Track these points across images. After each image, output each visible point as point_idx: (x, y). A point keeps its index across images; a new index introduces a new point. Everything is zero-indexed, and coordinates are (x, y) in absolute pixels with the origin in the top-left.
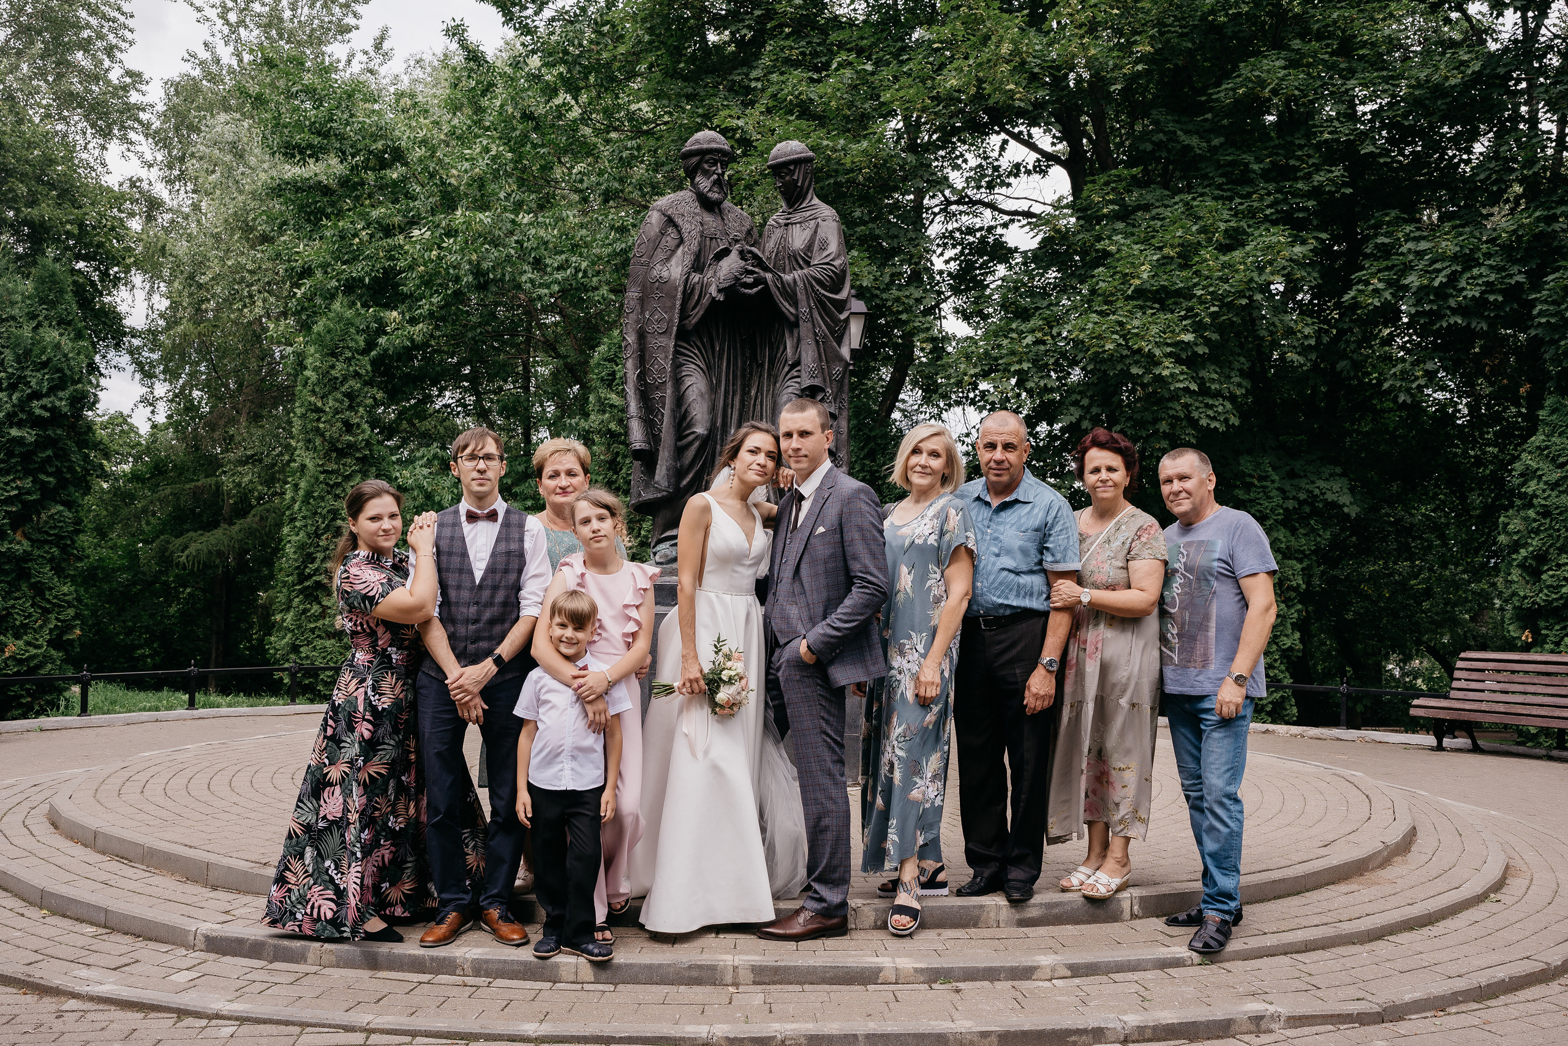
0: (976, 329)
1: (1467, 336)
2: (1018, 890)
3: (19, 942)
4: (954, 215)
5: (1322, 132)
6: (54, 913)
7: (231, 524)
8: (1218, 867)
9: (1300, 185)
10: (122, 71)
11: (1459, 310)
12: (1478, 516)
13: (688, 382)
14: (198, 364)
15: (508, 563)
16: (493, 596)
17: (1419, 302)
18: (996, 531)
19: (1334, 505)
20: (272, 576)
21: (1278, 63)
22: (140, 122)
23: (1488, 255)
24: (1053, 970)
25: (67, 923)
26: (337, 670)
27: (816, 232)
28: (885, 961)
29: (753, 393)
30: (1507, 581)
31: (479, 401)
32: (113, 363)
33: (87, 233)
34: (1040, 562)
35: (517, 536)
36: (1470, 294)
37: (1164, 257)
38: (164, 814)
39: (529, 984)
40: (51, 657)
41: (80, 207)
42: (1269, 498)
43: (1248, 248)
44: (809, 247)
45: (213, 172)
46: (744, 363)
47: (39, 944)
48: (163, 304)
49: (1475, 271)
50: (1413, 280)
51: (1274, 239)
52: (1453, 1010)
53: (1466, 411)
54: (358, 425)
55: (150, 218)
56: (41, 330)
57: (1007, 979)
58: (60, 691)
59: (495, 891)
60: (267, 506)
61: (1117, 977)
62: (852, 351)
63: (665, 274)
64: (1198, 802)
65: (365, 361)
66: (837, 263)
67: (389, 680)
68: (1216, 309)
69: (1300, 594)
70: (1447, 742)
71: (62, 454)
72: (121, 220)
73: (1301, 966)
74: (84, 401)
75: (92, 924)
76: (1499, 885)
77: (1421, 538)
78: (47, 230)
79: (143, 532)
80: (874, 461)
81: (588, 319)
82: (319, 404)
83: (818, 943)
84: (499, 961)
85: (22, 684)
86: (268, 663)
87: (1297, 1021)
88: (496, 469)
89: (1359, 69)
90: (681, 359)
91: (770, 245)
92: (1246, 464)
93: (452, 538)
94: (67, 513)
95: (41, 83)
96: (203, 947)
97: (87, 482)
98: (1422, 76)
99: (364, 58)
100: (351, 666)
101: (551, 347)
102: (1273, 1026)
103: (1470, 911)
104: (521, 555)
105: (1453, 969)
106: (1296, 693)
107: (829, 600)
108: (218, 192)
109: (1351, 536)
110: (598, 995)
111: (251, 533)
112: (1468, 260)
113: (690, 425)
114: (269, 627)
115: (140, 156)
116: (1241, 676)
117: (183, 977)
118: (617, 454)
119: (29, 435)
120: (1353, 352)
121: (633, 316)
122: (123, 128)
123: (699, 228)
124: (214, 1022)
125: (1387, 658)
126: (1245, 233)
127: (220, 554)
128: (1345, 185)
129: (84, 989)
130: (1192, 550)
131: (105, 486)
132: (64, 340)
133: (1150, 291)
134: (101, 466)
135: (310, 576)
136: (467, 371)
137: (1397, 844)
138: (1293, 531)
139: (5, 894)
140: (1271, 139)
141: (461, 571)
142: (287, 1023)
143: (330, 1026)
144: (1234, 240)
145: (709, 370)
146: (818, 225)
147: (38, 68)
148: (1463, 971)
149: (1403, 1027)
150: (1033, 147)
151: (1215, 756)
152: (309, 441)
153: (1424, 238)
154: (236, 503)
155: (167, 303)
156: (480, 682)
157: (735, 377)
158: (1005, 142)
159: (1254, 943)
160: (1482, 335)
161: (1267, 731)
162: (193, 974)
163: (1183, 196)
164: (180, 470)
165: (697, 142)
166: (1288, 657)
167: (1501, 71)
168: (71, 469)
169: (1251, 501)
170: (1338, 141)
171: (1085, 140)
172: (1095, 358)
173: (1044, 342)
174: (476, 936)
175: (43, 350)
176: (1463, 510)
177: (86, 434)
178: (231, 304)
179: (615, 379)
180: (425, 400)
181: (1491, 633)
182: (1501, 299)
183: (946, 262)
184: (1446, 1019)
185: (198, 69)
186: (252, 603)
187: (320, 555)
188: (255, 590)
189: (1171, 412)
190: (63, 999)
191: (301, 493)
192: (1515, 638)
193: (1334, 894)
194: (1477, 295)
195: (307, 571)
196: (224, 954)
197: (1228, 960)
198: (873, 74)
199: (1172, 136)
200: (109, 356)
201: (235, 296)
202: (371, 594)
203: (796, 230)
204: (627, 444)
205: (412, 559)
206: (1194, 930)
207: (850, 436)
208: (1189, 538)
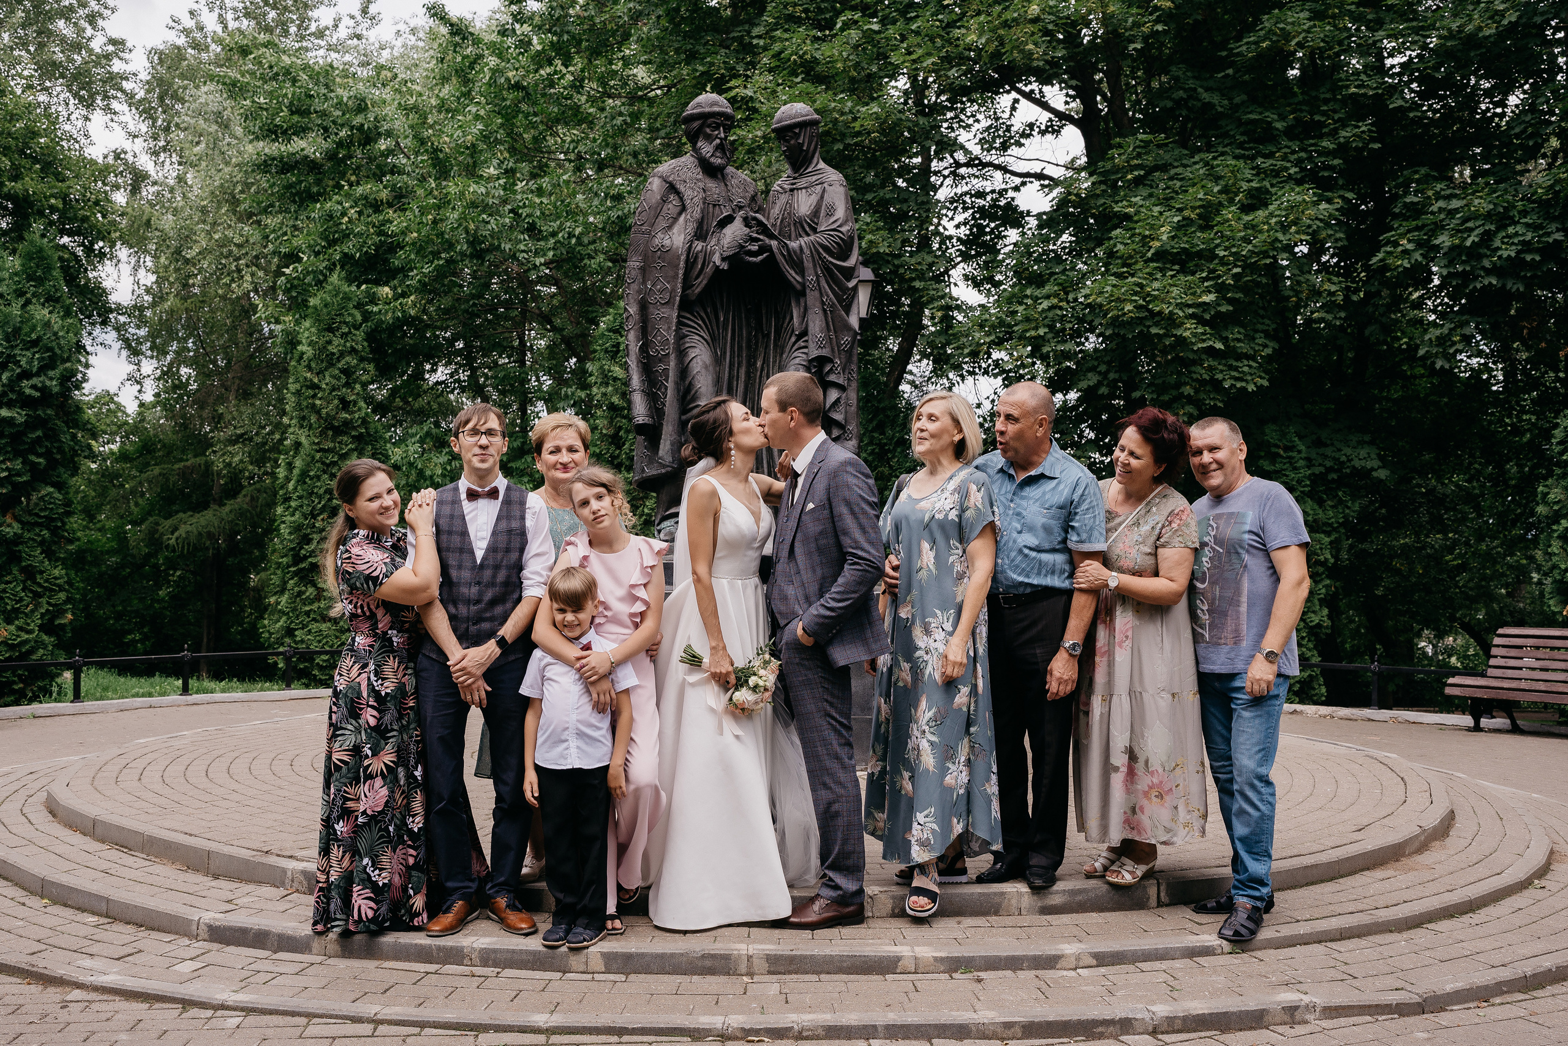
0: (988, 296)
1: (1503, 297)
2: (1040, 876)
3: (21, 932)
4: (963, 178)
5: (1348, 87)
6: (55, 902)
7: (222, 504)
8: (1249, 852)
9: (1325, 143)
10: (105, 40)
11: (1494, 271)
12: (1514, 486)
13: (692, 353)
14: (186, 340)
15: (509, 542)
16: (494, 576)
17: (1451, 263)
18: (1018, 506)
19: (1366, 473)
20: (263, 557)
21: (1302, 15)
22: (123, 91)
23: (1524, 213)
24: (1078, 959)
25: (68, 913)
26: (335, 655)
27: (822, 197)
28: (904, 950)
29: (759, 364)
30: (1546, 553)
31: (473, 377)
32: (99, 340)
33: (72, 207)
34: (1064, 541)
35: (518, 514)
36: (1505, 254)
37: (1184, 219)
38: (163, 801)
39: (538, 974)
40: (43, 643)
41: (63, 181)
42: (1295, 468)
43: (1271, 208)
44: (816, 213)
45: (198, 143)
46: (749, 334)
47: (42, 933)
48: (149, 279)
49: (1511, 230)
50: (1444, 240)
51: (1299, 198)
52: (1498, 1000)
53: (1501, 378)
54: (355, 403)
56: (31, 307)
57: (1030, 968)
58: (52, 677)
59: (502, 879)
60: (258, 486)
61: (1144, 966)
62: (861, 320)
63: (667, 242)
64: (1228, 785)
65: (360, 335)
66: (844, 229)
67: (391, 664)
68: (1238, 270)
69: (1328, 569)
70: (1484, 722)
71: (52, 435)
72: (106, 192)
73: (1336, 955)
74: (71, 381)
75: (94, 913)
76: (1543, 871)
77: (1454, 509)
78: (31, 205)
79: (131, 514)
80: (883, 433)
81: (584, 290)
82: (316, 380)
83: (834, 932)
84: (508, 951)
85: (14, 670)
86: (262, 647)
87: (1333, 1012)
88: (499, 445)
89: (1388, 20)
90: (685, 330)
91: (775, 211)
92: (1271, 434)
93: (452, 517)
94: (57, 495)
95: (23, 53)
96: (206, 936)
97: (75, 463)
98: (1454, 26)
99: (351, 23)
100: (352, 650)
101: (545, 319)
102: (1308, 1017)
103: (1514, 897)
104: (522, 534)
105: (1497, 958)
106: (1322, 673)
107: (824, 578)
108: (204, 164)
109: (1380, 508)
110: (610, 985)
111: (241, 514)
112: (1502, 219)
113: (695, 398)
114: (261, 609)
115: (124, 126)
116: (1272, 652)
117: (187, 967)
118: (620, 428)
119: (18, 415)
120: (1382, 315)
121: (635, 286)
122: (106, 97)
123: (702, 195)
124: (220, 1013)
125: (1419, 635)
126: (1268, 192)
127: (210, 535)
128: (1373, 140)
129: (88, 979)
130: (1222, 522)
131: (93, 466)
132: (54, 318)
133: (1171, 254)
134: (89, 447)
135: (305, 558)
136: (460, 345)
137: (1435, 828)
138: (1321, 503)
139: (5, 883)
140: (1295, 94)
141: (461, 550)
142: (293, 1014)
143: (337, 1017)
144: (1257, 200)
145: (713, 342)
146: (824, 190)
147: (20, 38)
148: (1506, 960)
149: (1444, 1018)
150: (1045, 106)
151: (1245, 736)
152: (303, 418)
153: (1455, 196)
154: (226, 484)
155: (153, 278)
156: (483, 664)
157: (740, 348)
158: (1016, 101)
159: (1286, 931)
160: (1518, 297)
161: (1295, 712)
162: (197, 965)
163: (1203, 155)
164: (169, 449)
165: (699, 105)
166: (1316, 635)
167: (1538, 20)
168: (60, 450)
169: (1276, 472)
170: (1365, 95)
171: (1099, 98)
172: (1115, 322)
173: (1061, 308)
174: (483, 925)
175: (33, 329)
176: (1500, 479)
177: (74, 412)
178: (219, 279)
179: (618, 351)
180: (419, 375)
181: (1529, 608)
182: (1538, 258)
183: (957, 227)
184: (1490, 1011)
185: (183, 37)
186: (244, 584)
187: (317, 537)
188: (245, 573)
189: (1195, 376)
190: (67, 989)
191: (296, 472)
192: (1554, 613)
193: (1369, 880)
194: (1513, 254)
195: (303, 552)
196: (228, 944)
197: (1260, 949)
198: (879, 32)
199: (1192, 93)
200: (95, 333)
201: (221, 269)
202: (375, 574)
203: (802, 195)
204: (630, 418)
205: (410, 538)
206: (1224, 917)
207: (859, 408)
208: (1220, 510)
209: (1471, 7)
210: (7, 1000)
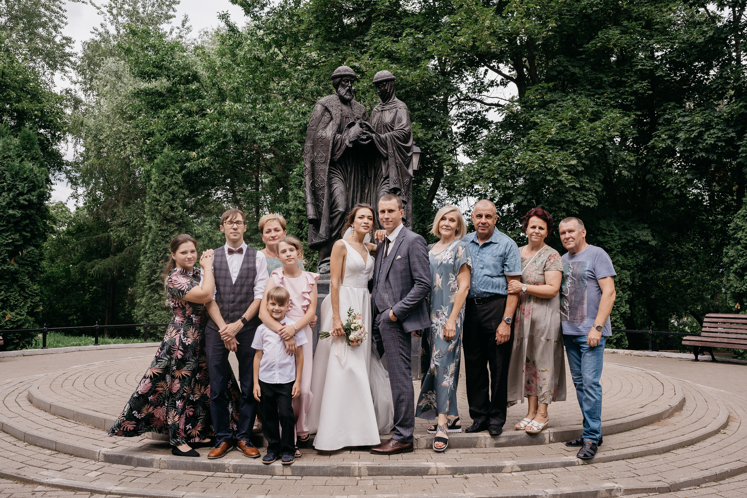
0: (473, 160)
1: (708, 162)
2: (495, 429)
3: (13, 458)
4: (462, 105)
5: (638, 65)
6: (30, 444)
7: (115, 255)
8: (591, 418)
9: (627, 90)
10: (61, 37)
11: (704, 150)
12: (714, 249)
13: (335, 186)
14: (99, 178)
15: (248, 273)
16: (241, 290)
17: (684, 146)
18: (481, 257)
19: (646, 243)
20: (135, 281)
21: (616, 32)
22: (70, 61)
23: (718, 124)
24: (512, 468)
25: (37, 449)
26: (167, 326)
27: (396, 114)
28: (431, 464)
29: (366, 191)
30: (728, 280)
31: (234, 195)
32: (58, 177)
33: (45, 115)
34: (503, 272)
35: (252, 261)
36: (709, 142)
37: (562, 125)
38: (84, 396)
39: (260, 477)
40: (28, 320)
41: (42, 103)
42: (614, 240)
43: (602, 120)
44: (393, 121)
45: (106, 85)
46: (362, 177)
47: (23, 459)
48: (82, 149)
49: (712, 131)
50: (682, 135)
51: (615, 115)
52: (704, 485)
53: (707, 199)
54: (177, 208)
55: (76, 108)
56: (24, 162)
57: (490, 472)
58: (33, 337)
59: (244, 432)
60: (132, 247)
61: (543, 471)
62: (414, 171)
63: (324, 134)
64: (580, 387)
65: (180, 177)
66: (406, 129)
67: (192, 330)
68: (587, 149)
69: (629, 286)
70: (700, 357)
71: (34, 222)
72: (62, 109)
73: (631, 465)
74: (44, 196)
75: (49, 449)
76: (725, 426)
77: (687, 259)
78: (26, 114)
79: (72, 259)
80: (423, 223)
81: (287, 156)
82: (158, 198)
83: (399, 455)
84: (246, 465)
85: (14, 333)
86: (133, 322)
87: (629, 492)
88: (242, 228)
89: (655, 35)
90: (332, 175)
91: (374, 120)
92: (603, 224)
93: (221, 262)
94: (36, 251)
95: (22, 43)
96: (103, 460)
97: (45, 235)
98: (685, 38)
99: (178, 31)
100: (173, 323)
101: (269, 170)
102: (617, 494)
103: (711, 438)
104: (254, 270)
105: (703, 466)
106: (627, 334)
107: (403, 291)
108: (109, 96)
109: (653, 258)
110: (294, 481)
111: (125, 260)
112: (708, 126)
113: (336, 207)
114: (133, 305)
115: (70, 78)
116: (599, 326)
117: (93, 474)
118: (302, 220)
119: (18, 213)
120: (653, 170)
121: (309, 155)
122: (62, 64)
123: (340, 112)
124: (108, 496)
125: (671, 317)
126: (601, 113)
127: (109, 269)
128: (649, 89)
129: (45, 481)
130: (575, 266)
131: (54, 237)
132: (35, 167)
133: (556, 141)
134: (52, 228)
135: (154, 280)
136: (229, 181)
137: (676, 406)
138: (626, 256)
139: (7, 435)
140: (614, 68)
141: (225, 278)
142: (144, 496)
143: (165, 497)
144: (596, 116)
145: (345, 180)
146: (397, 111)
147: (21, 36)
148: (708, 467)
149: (680, 494)
150: (500, 73)
151: (588, 364)
152: (153, 215)
153: (687, 116)
154: (117, 245)
155: (83, 149)
156: (235, 331)
157: (357, 183)
158: (487, 70)
159: (608, 454)
160: (714, 162)
161: (614, 352)
162: (98, 473)
163: (572, 96)
164: (90, 230)
165: (339, 71)
166: (623, 317)
167: (723, 36)
168: (38, 230)
169: (605, 242)
170: (645, 69)
171: (525, 70)
172: (530, 173)
173: (505, 166)
174: (234, 454)
175: (25, 172)
176: (707, 246)
177: (45, 212)
178: (115, 149)
179: (301, 185)
180: (209, 195)
181: (720, 305)
182: (724, 144)
183: (459, 128)
184: (700, 490)
185: (98, 36)
186: (125, 293)
187: (159, 271)
188: (126, 287)
189: (567, 199)
190: (35, 485)
191: (149, 240)
192: (732, 307)
193: (646, 430)
194: (713, 142)
195: (153, 278)
196: (113, 463)
197: (596, 463)
198: (423, 38)
199: (566, 69)
200: (56, 174)
201: (117, 145)
202: (183, 289)
203: (387, 113)
204: (306, 215)
205: (202, 272)
206: (580, 448)
207: (413, 212)
208: (574, 260)
209: (692, 30)
210: (5, 491)
